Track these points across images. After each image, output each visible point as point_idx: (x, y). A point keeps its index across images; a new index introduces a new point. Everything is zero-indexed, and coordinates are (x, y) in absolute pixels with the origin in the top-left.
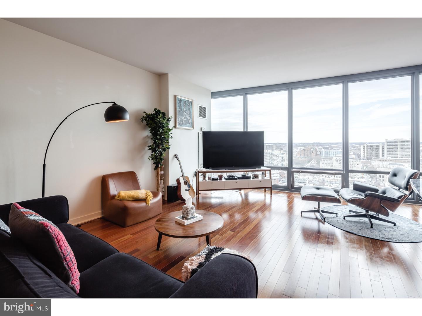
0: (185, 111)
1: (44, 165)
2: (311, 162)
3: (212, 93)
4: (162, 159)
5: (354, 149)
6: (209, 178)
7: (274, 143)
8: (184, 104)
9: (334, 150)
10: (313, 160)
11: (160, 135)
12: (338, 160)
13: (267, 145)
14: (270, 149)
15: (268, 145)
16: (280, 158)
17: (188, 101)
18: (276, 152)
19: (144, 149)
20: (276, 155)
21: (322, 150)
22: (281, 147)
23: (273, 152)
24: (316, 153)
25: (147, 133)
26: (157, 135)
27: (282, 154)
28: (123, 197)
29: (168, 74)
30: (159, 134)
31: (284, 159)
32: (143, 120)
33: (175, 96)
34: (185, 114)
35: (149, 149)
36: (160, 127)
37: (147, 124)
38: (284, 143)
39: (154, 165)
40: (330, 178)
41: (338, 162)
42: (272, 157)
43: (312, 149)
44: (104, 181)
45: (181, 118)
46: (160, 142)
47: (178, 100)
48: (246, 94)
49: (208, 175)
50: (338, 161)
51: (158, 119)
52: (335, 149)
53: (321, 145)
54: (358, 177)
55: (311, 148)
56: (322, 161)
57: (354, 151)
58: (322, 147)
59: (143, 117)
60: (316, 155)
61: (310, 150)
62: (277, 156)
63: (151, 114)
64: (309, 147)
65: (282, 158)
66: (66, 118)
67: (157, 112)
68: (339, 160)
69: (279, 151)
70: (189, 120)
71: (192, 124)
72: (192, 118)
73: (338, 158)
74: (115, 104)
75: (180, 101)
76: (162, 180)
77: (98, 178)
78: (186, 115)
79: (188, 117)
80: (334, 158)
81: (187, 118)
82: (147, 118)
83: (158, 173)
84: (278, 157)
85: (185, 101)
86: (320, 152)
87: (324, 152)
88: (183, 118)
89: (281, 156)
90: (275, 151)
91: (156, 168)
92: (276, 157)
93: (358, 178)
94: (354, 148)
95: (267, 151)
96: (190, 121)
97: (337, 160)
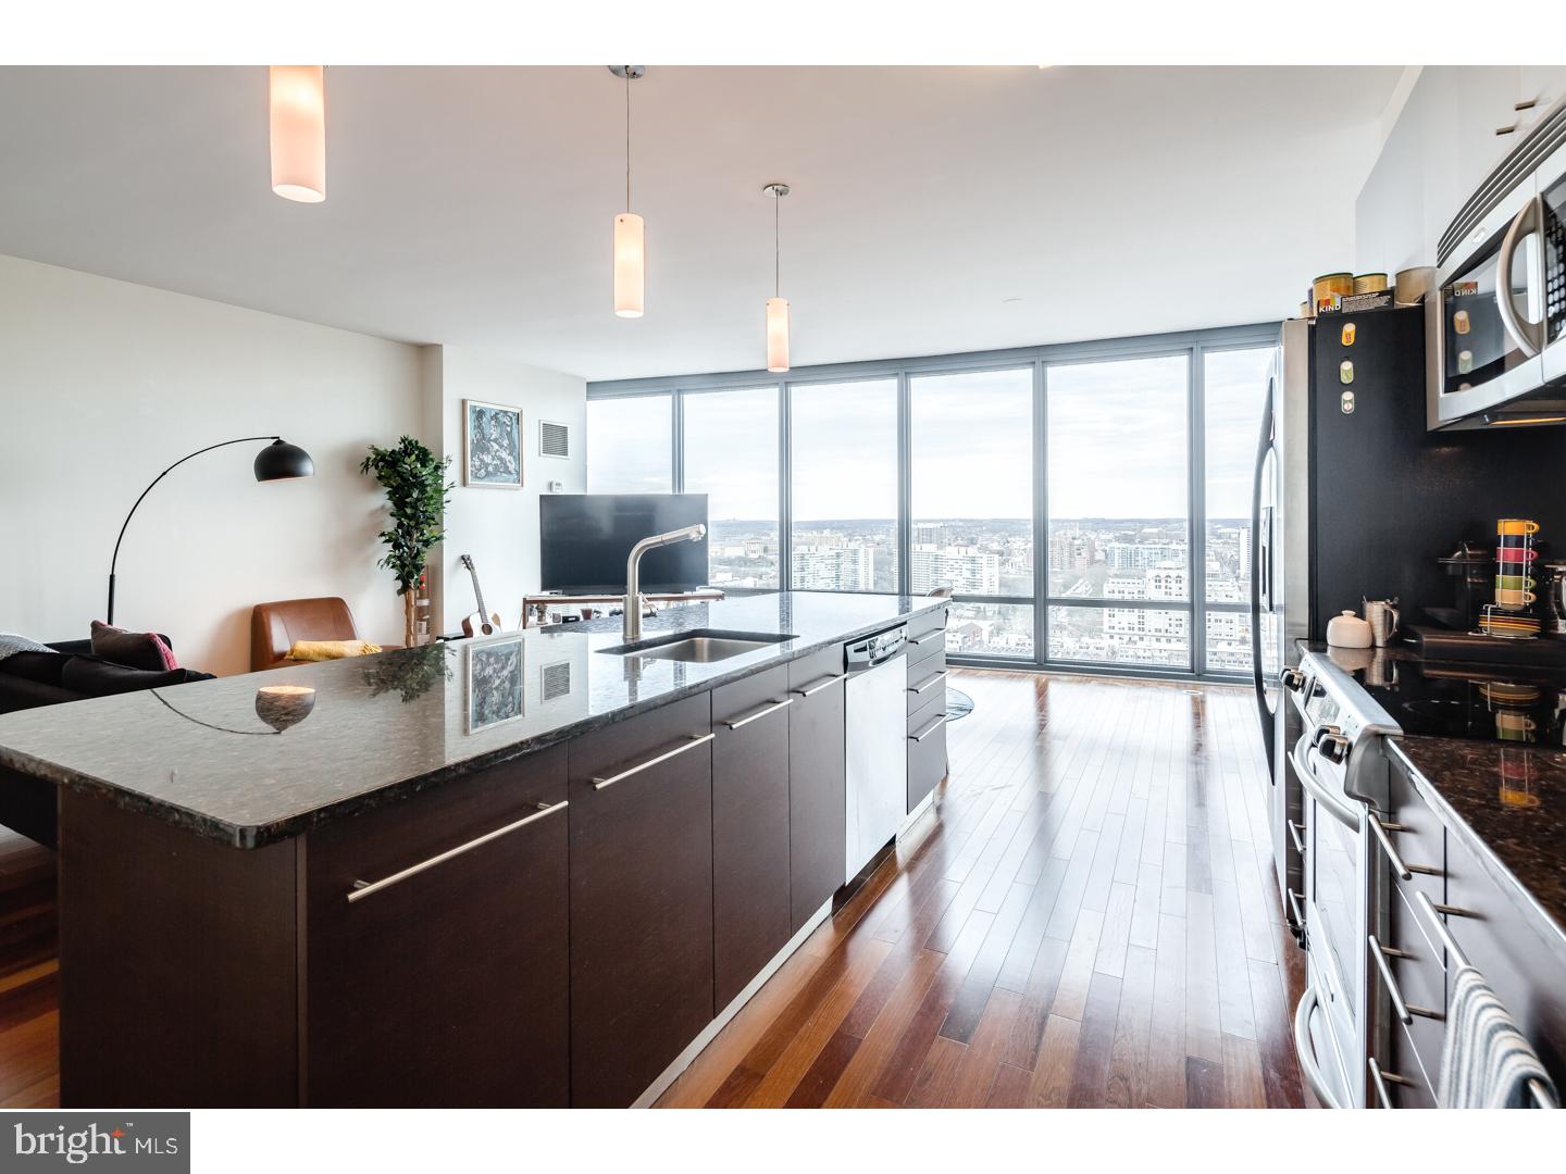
0: (495, 441)
1: (112, 577)
2: (1073, 588)
3: (588, 384)
4: (418, 568)
5: (1219, 541)
6: (555, 617)
7: (948, 520)
8: (493, 422)
9: (1153, 546)
10: (1081, 581)
11: (415, 507)
12: (1163, 581)
13: (921, 526)
14: (931, 542)
15: (925, 526)
16: (967, 574)
17: (506, 412)
18: (951, 552)
19: (372, 541)
20: (951, 562)
21: (1112, 545)
22: (970, 533)
23: (940, 552)
24: (1092, 556)
25: (381, 499)
26: (405, 504)
27: (973, 560)
28: (302, 653)
29: (441, 345)
30: (410, 503)
31: (978, 576)
32: (366, 467)
33: (464, 402)
34: (496, 447)
35: (386, 541)
36: (414, 485)
37: (380, 478)
38: (981, 521)
39: (399, 584)
40: (1135, 643)
41: (1163, 587)
42: (936, 570)
43: (1076, 542)
44: (258, 619)
45: (482, 460)
46: (412, 523)
47: (474, 412)
48: (679, 391)
49: (551, 609)
50: (1163, 584)
51: (406, 466)
52: (1154, 543)
53: (1108, 529)
54: (1229, 638)
55: (1074, 539)
56: (1110, 585)
57: (1219, 550)
58: (1111, 536)
59: (368, 459)
60: (1092, 561)
61: (1071, 545)
62: (956, 566)
63: (390, 450)
64: (1069, 535)
65: (973, 573)
66: (164, 473)
67: (409, 447)
68: (1167, 581)
69: (963, 550)
70: (508, 464)
71: (518, 473)
72: (518, 459)
73: (1163, 574)
74: (279, 442)
75: (480, 414)
76: (424, 624)
77: (243, 612)
78: (498, 451)
79: (504, 455)
80: (1151, 574)
81: (501, 459)
82: (381, 460)
83: (408, 603)
84: (957, 572)
85: (497, 414)
86: (1105, 551)
87: (1117, 551)
88: (487, 459)
89: (969, 566)
90: (948, 549)
91: (404, 589)
92: (952, 569)
93: (1230, 644)
94: (1219, 537)
95: (918, 547)
96: (512, 467)
97: (1160, 581)
